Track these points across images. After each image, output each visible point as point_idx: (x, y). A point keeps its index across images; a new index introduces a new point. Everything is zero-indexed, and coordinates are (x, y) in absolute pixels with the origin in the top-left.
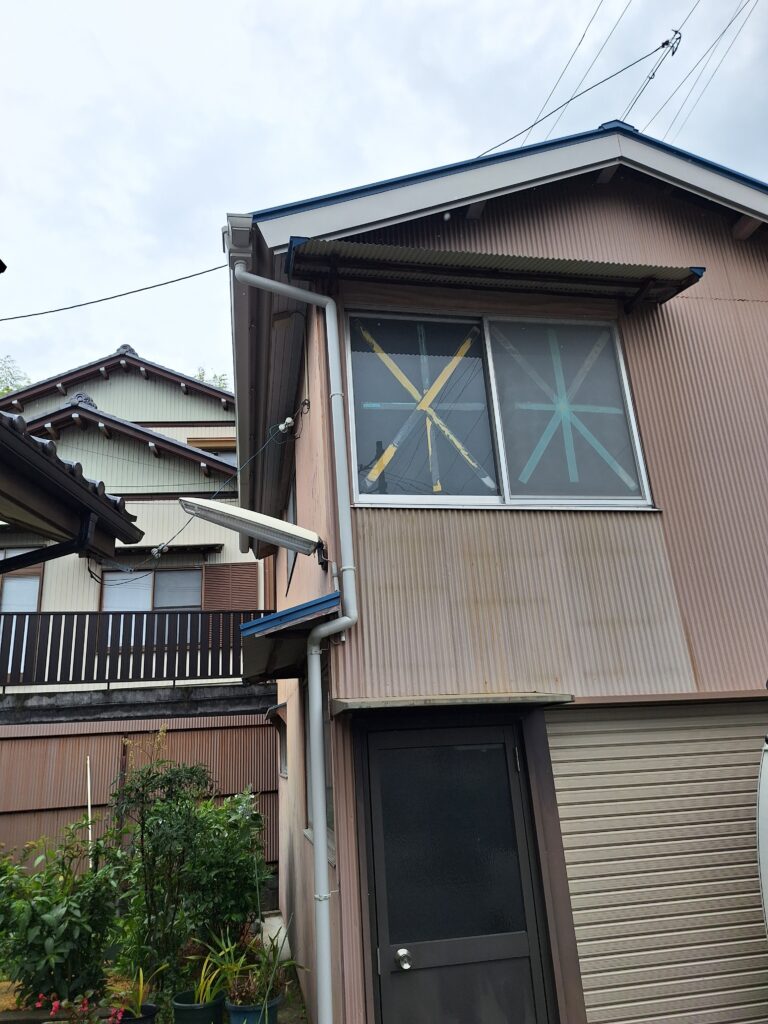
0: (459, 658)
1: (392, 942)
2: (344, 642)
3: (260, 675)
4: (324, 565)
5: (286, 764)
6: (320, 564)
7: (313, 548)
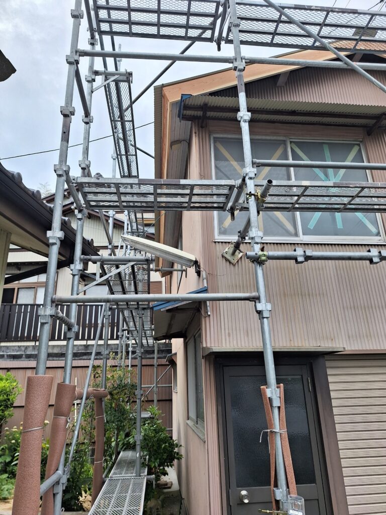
0: (275, 326)
1: (238, 486)
2: (209, 315)
3: (163, 336)
4: (199, 273)
5: (176, 386)
6: (196, 272)
7: (192, 263)
